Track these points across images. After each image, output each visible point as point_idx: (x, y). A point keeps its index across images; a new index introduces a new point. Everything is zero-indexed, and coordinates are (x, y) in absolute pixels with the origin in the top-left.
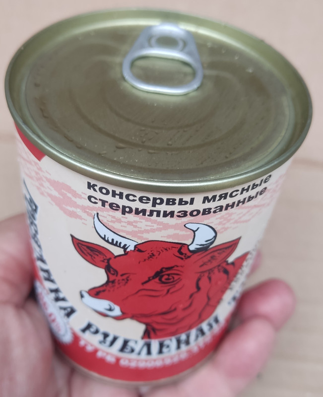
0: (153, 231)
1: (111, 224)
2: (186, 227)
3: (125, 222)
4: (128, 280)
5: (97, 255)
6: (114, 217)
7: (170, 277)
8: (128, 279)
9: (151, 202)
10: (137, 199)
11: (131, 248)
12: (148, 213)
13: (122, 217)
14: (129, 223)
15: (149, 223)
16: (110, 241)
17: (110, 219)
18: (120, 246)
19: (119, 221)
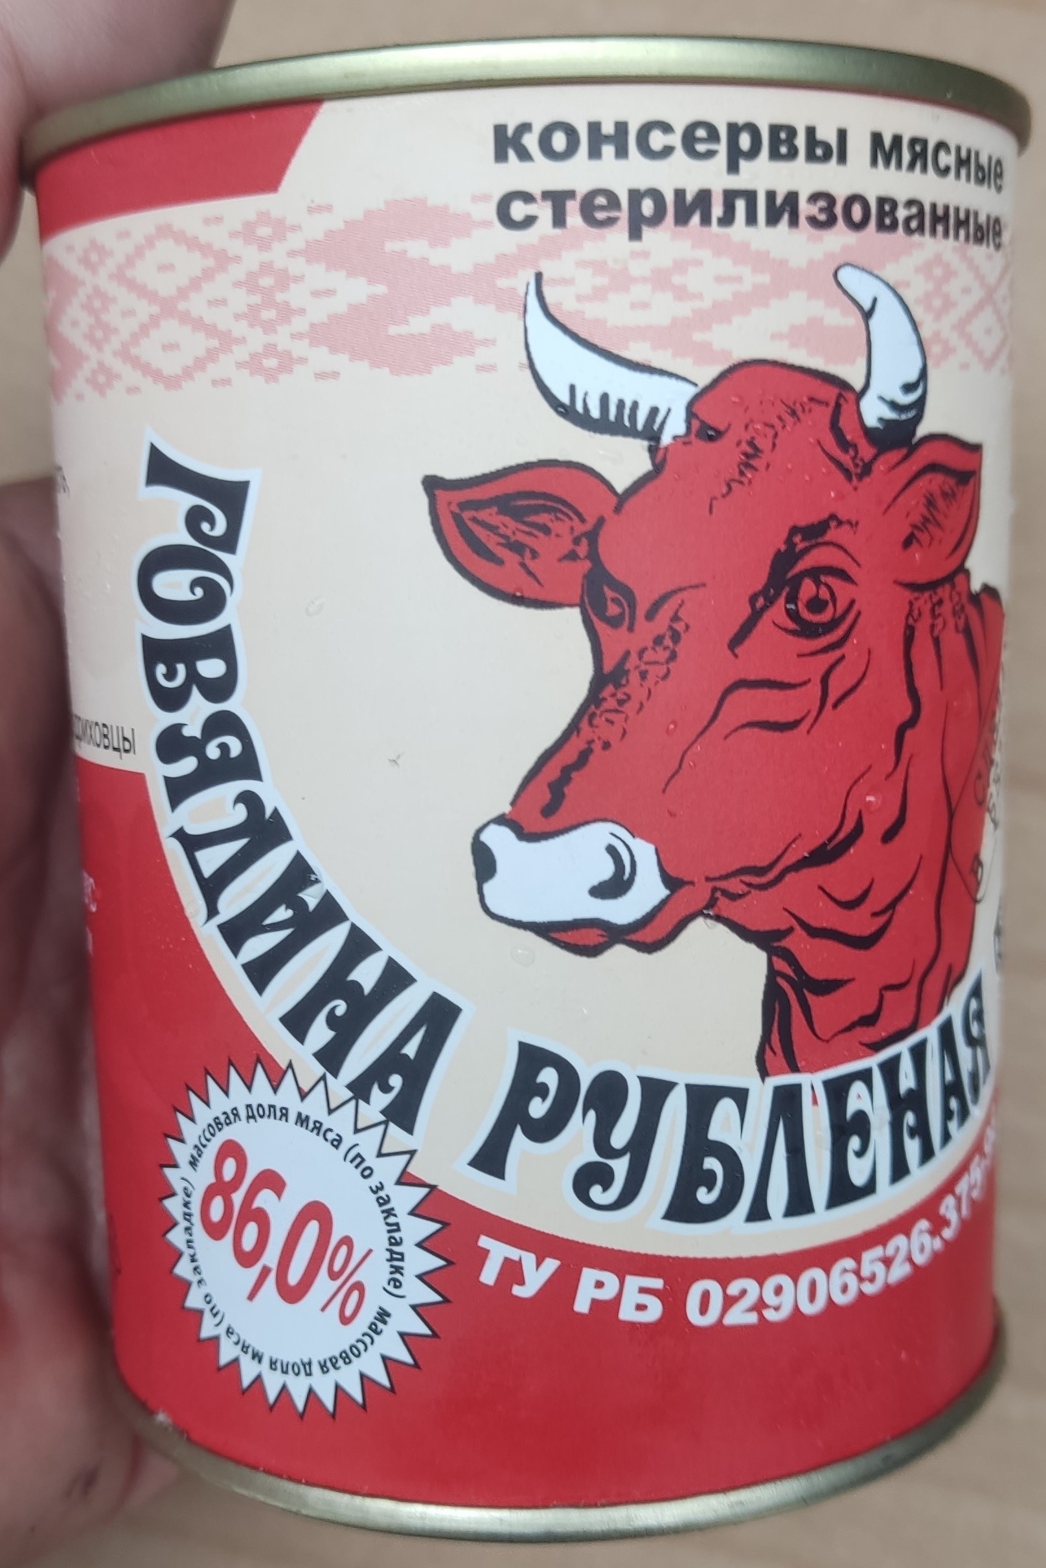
0: (742, 304)
1: (592, 310)
2: (839, 285)
3: (644, 280)
4: (676, 637)
5: (546, 530)
6: (599, 267)
7: (824, 594)
8: (679, 627)
9: (722, 148)
10: (675, 139)
11: (675, 426)
12: (717, 210)
13: (634, 255)
14: (660, 280)
15: (725, 266)
16: (595, 413)
17: (586, 281)
18: (632, 432)
19: (621, 280)
